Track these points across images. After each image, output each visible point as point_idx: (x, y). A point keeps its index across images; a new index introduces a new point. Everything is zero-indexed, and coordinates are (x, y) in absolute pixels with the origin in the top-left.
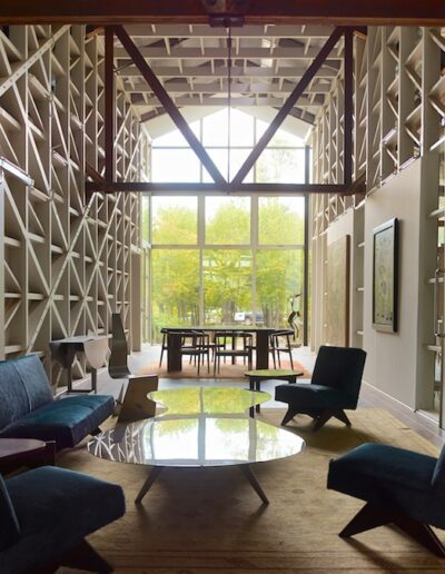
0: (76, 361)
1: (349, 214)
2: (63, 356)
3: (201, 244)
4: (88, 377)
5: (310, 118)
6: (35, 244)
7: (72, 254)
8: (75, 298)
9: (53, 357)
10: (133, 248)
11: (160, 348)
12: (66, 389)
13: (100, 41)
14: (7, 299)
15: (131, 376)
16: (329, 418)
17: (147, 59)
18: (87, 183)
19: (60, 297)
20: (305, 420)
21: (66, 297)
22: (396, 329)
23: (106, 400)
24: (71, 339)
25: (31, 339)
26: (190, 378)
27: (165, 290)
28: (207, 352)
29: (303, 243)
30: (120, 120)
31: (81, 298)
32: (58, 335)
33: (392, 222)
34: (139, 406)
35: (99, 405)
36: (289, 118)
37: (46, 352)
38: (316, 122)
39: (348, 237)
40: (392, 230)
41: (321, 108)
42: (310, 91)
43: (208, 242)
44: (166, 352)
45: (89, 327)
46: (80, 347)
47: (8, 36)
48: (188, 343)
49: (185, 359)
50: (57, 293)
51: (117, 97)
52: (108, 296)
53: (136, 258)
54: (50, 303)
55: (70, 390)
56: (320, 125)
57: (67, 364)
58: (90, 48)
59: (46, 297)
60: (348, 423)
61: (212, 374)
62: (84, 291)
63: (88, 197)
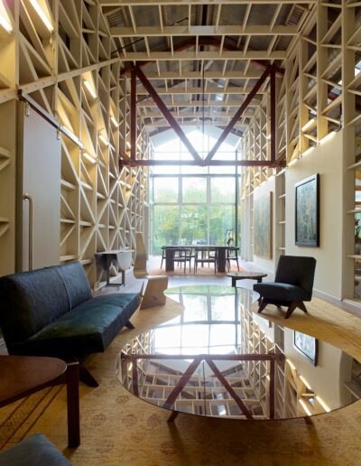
0: (112, 265)
1: (272, 180)
2: (105, 262)
3: (180, 202)
4: (120, 275)
5: (240, 134)
6: (86, 190)
7: (110, 201)
8: (112, 227)
9: (97, 264)
10: (145, 203)
11: (161, 257)
12: (105, 283)
13: (128, 80)
14: (62, 223)
15: (149, 277)
16: (294, 309)
17: (159, 94)
18: (120, 160)
19: (102, 226)
20: (272, 308)
21: (107, 226)
22: (318, 245)
23: (133, 298)
24: (109, 251)
25: (82, 252)
26: (180, 275)
27: (160, 228)
28: (190, 260)
29: (234, 202)
30: (139, 132)
31: (116, 228)
32: (101, 249)
33: (315, 176)
34: (155, 299)
35: (127, 303)
36: (230, 134)
37: (92, 260)
38: (244, 135)
39: (271, 193)
40: (315, 182)
41: (248, 126)
42: (244, 116)
43: (184, 201)
44: (164, 260)
45: (120, 244)
46: (114, 256)
47: (69, 48)
48: (177, 255)
49: (176, 263)
50: (100, 223)
51: (137, 119)
52: (132, 228)
53: (146, 208)
54: (96, 228)
55: (108, 284)
56: (247, 137)
57: (107, 268)
58: (123, 84)
59: (93, 225)
60: (305, 311)
61: (192, 273)
62: (118, 223)
63: (121, 168)
